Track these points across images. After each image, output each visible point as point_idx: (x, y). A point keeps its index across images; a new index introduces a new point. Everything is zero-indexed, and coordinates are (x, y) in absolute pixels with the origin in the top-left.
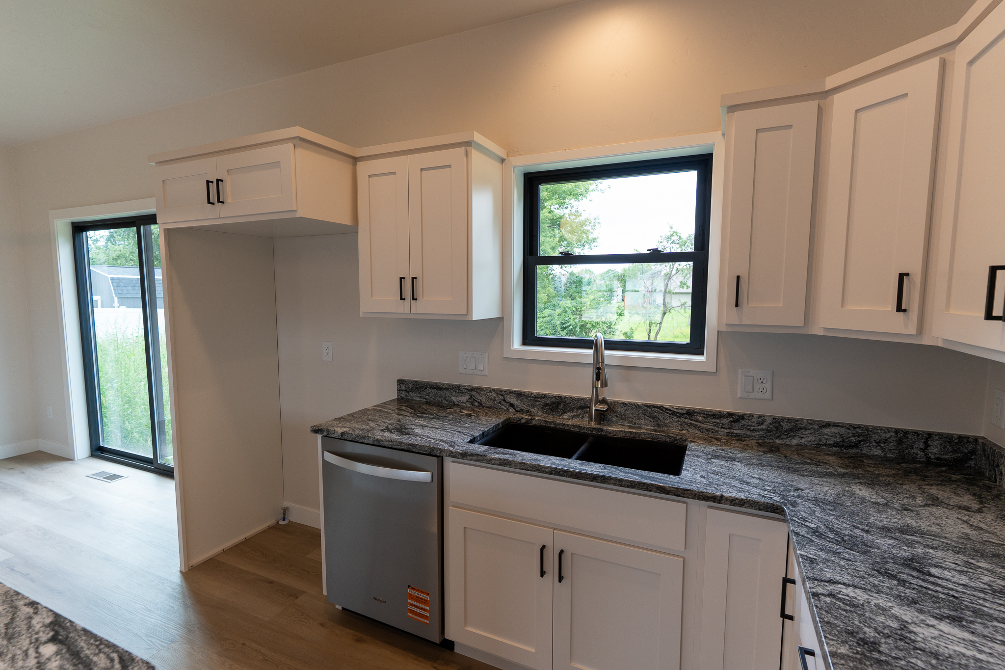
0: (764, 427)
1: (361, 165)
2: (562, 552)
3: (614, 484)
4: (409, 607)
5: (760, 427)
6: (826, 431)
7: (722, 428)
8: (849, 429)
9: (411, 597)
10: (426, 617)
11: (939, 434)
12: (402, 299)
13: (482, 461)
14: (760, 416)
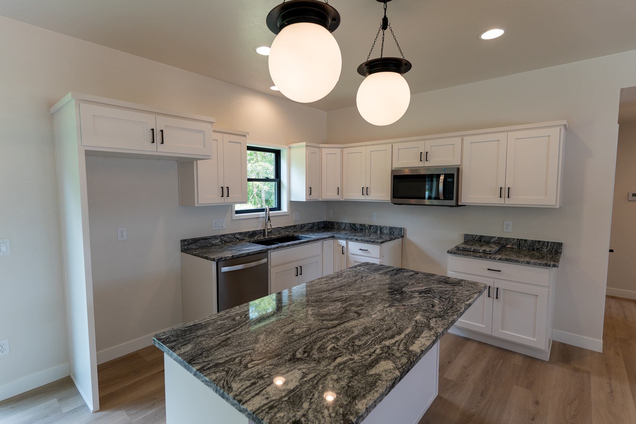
2: (301, 267)
5: (299, 227)
7: (292, 230)
12: (222, 196)
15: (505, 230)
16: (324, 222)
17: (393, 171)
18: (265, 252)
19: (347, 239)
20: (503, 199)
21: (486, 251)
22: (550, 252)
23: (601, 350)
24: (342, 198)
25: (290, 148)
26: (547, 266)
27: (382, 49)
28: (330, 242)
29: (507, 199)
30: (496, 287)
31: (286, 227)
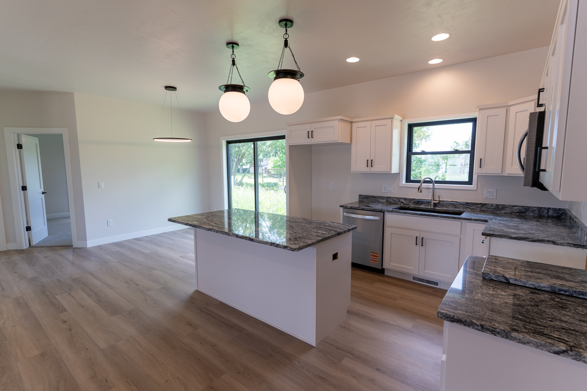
0: (493, 207)
1: (354, 124)
2: (422, 238)
3: (439, 217)
4: (371, 259)
5: (491, 207)
6: (514, 208)
7: (478, 208)
8: (522, 207)
9: (372, 255)
10: (377, 261)
11: (552, 208)
12: (367, 167)
13: (398, 213)
14: (491, 204)
31: (467, 204)
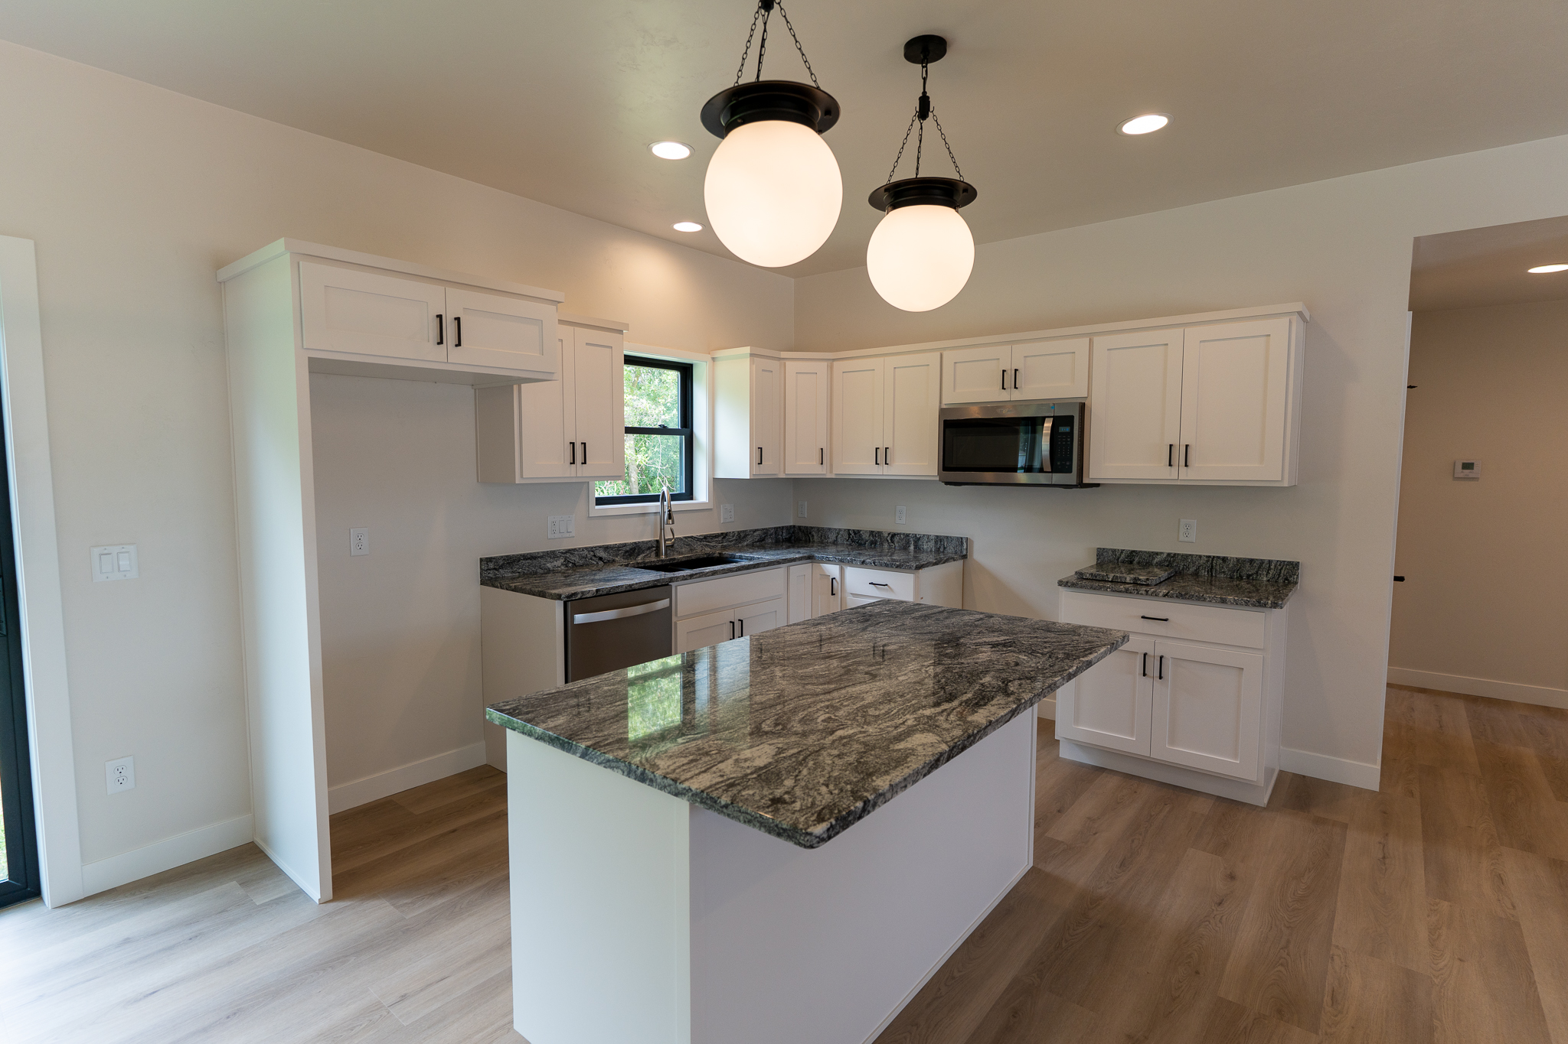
2: (740, 621)
5: (733, 538)
7: (719, 543)
12: (573, 463)
14: (733, 532)
15: (1182, 538)
16: (788, 528)
17: (942, 411)
18: (665, 585)
19: (841, 561)
20: (1174, 469)
21: (1140, 580)
22: (1273, 581)
23: (1375, 786)
24: (831, 472)
25: (714, 359)
26: (1260, 606)
27: (918, 158)
28: (804, 568)
29: (1183, 469)
30: (1158, 653)
31: (706, 537)
